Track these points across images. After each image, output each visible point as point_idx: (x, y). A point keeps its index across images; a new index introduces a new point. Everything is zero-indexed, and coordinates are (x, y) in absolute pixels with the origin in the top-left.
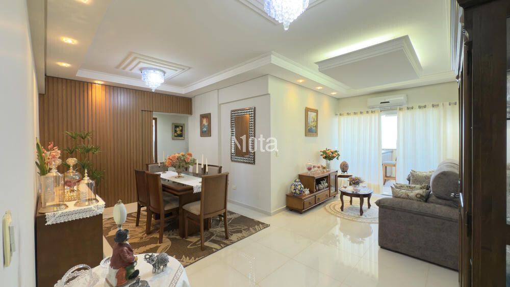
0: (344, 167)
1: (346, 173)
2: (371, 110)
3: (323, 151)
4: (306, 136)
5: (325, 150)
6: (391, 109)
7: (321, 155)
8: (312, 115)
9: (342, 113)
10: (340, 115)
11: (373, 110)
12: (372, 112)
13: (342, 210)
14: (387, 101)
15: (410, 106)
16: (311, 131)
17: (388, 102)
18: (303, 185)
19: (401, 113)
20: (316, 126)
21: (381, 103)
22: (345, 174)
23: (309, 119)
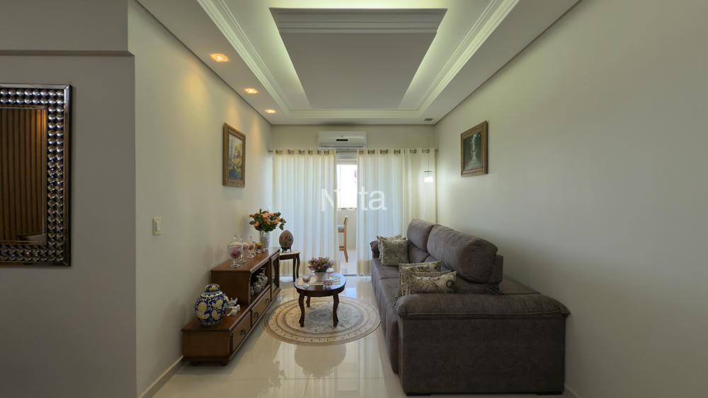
0: (286, 241)
1: (288, 250)
2: (323, 149)
3: (254, 214)
4: (224, 183)
5: (258, 212)
6: (348, 151)
7: (252, 223)
8: (235, 143)
9: (279, 149)
10: (277, 152)
11: (327, 149)
12: (325, 152)
13: (302, 325)
14: (344, 138)
15: (371, 149)
16: (233, 175)
17: (347, 140)
18: (227, 295)
19: (361, 159)
20: (243, 167)
21: (338, 140)
22: (288, 252)
23: (230, 150)
